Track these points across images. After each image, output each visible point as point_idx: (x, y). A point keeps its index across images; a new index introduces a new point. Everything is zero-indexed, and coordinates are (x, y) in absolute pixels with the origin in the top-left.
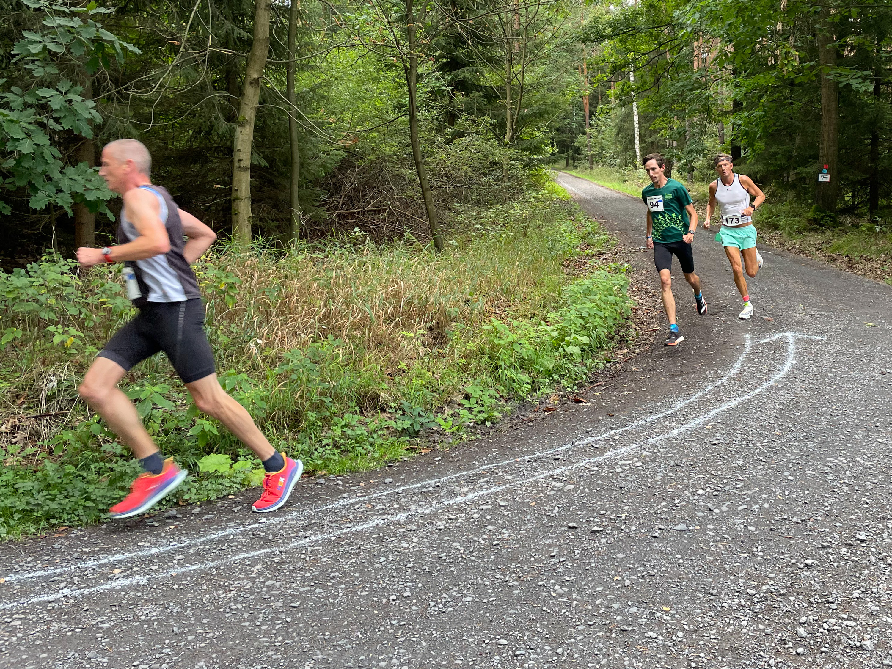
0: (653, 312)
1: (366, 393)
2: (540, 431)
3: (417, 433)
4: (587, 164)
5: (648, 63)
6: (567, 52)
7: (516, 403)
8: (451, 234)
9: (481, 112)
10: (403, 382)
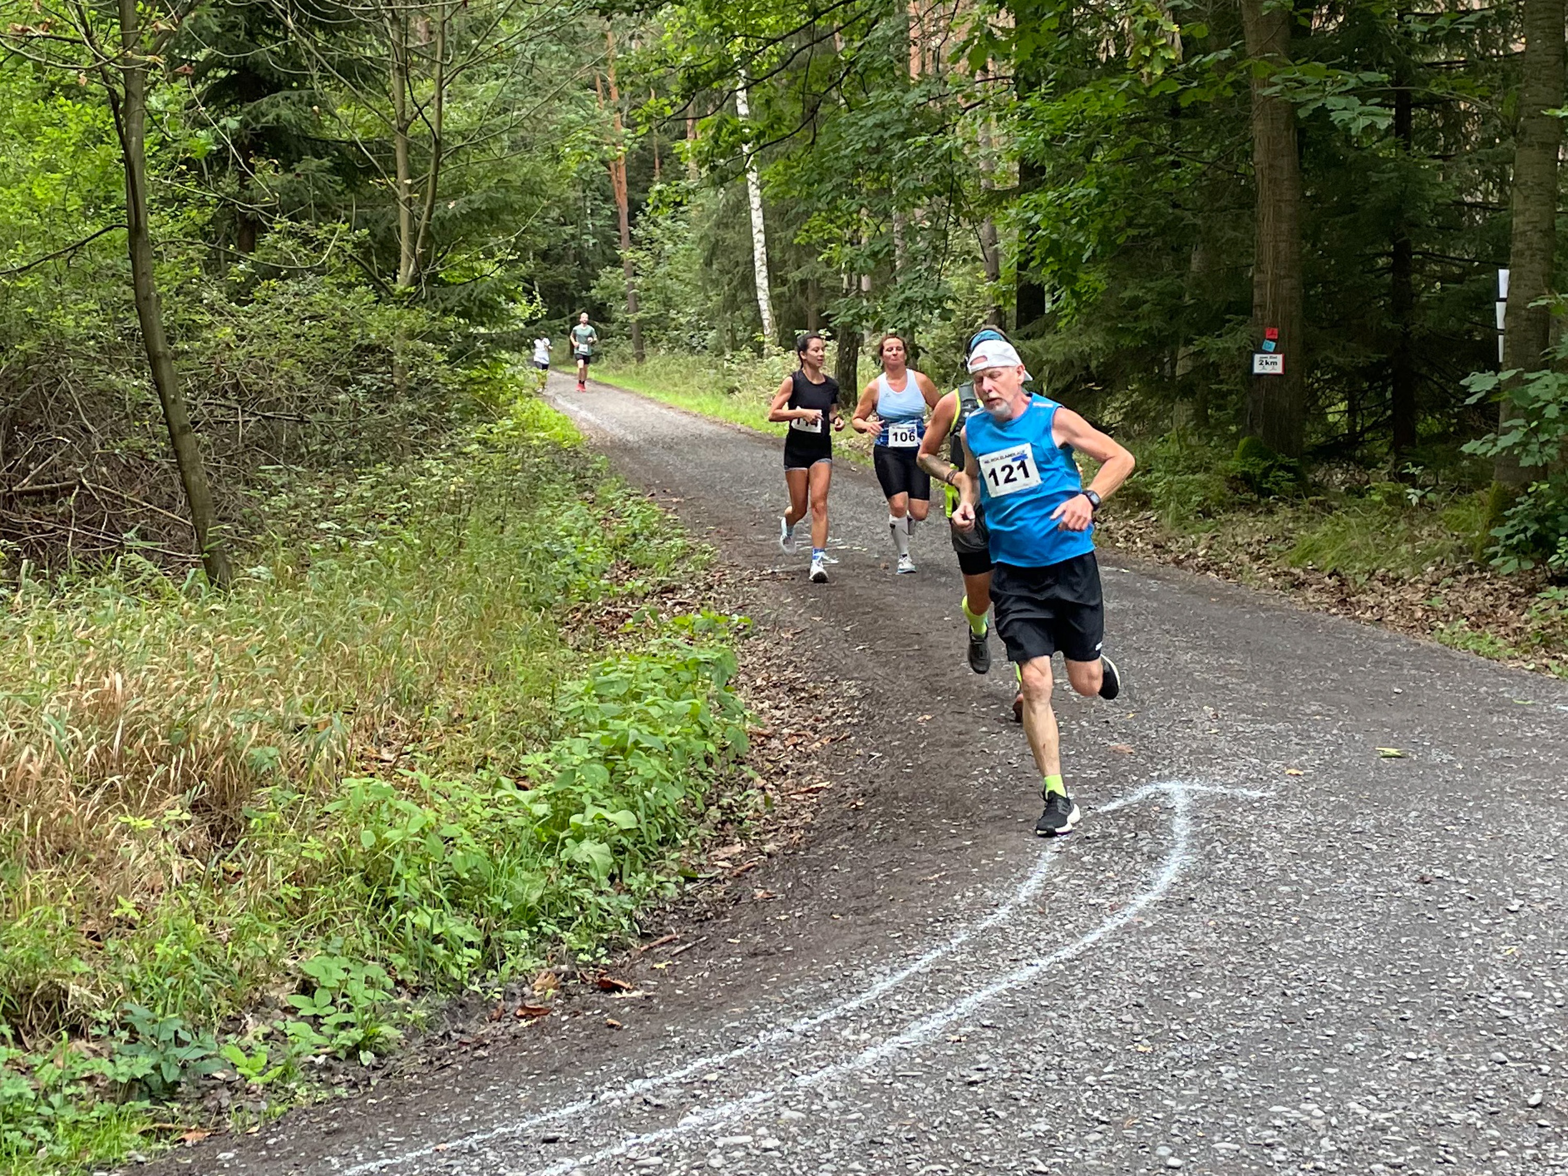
0: (812, 741)
1: (30, 987)
2: (507, 1069)
3: (171, 1091)
4: (628, 348)
5: (785, 64)
6: (560, 40)
7: (442, 1000)
8: (255, 551)
9: (326, 211)
10: (130, 954)
